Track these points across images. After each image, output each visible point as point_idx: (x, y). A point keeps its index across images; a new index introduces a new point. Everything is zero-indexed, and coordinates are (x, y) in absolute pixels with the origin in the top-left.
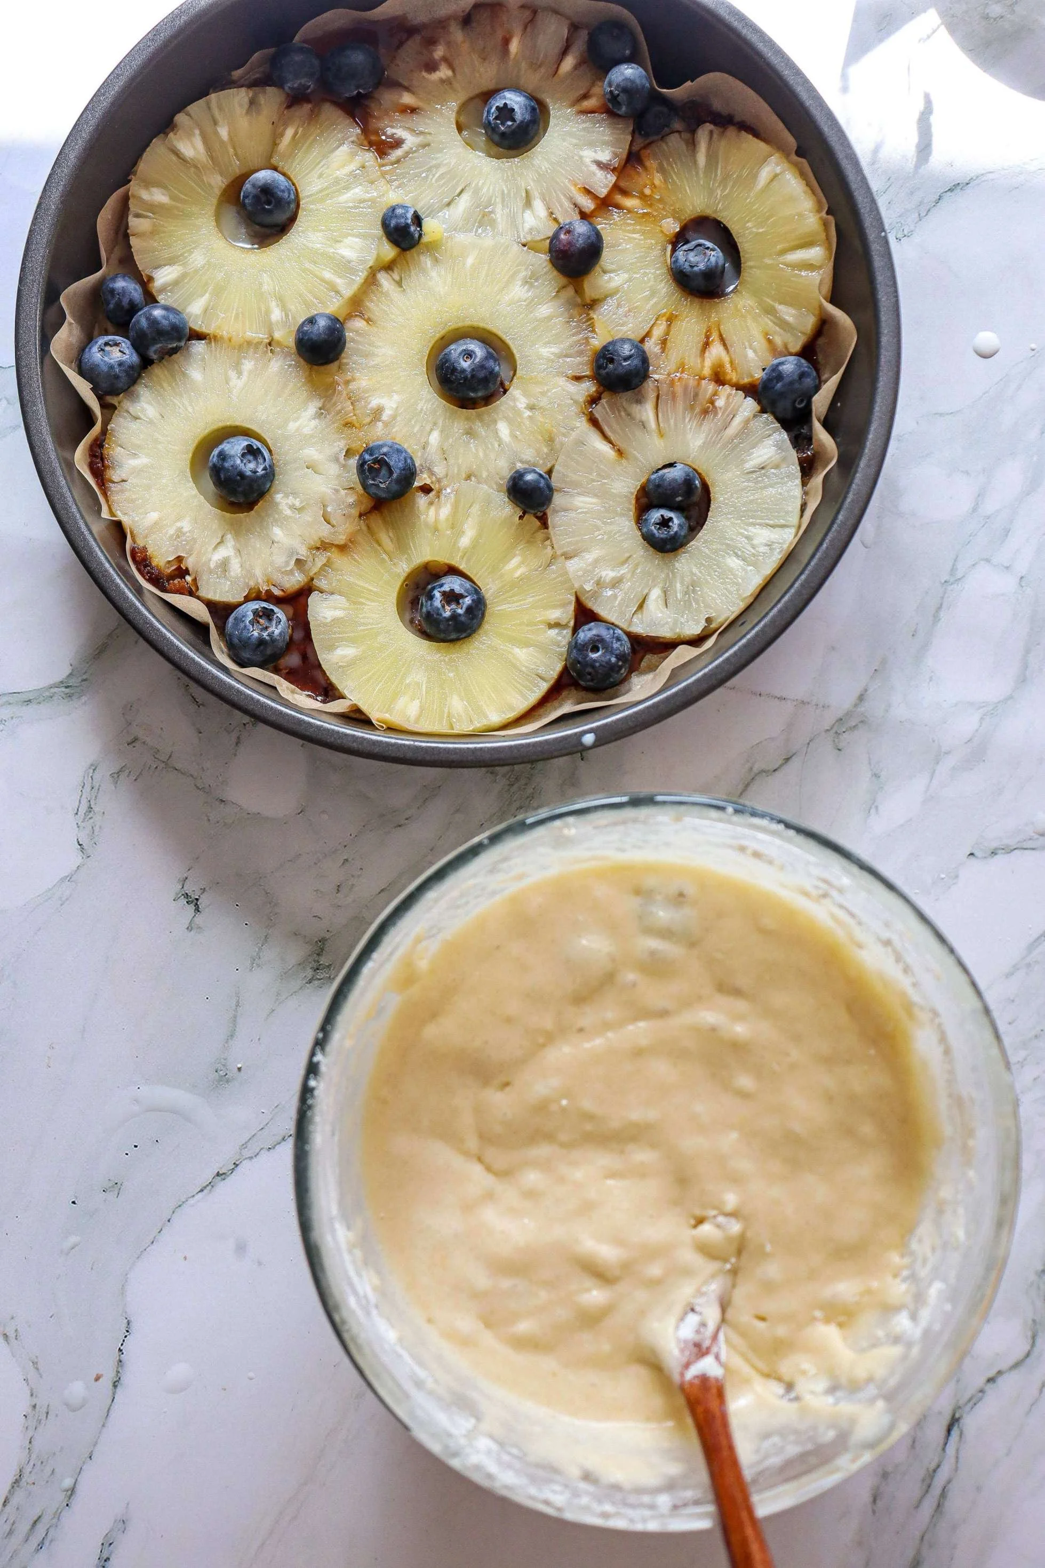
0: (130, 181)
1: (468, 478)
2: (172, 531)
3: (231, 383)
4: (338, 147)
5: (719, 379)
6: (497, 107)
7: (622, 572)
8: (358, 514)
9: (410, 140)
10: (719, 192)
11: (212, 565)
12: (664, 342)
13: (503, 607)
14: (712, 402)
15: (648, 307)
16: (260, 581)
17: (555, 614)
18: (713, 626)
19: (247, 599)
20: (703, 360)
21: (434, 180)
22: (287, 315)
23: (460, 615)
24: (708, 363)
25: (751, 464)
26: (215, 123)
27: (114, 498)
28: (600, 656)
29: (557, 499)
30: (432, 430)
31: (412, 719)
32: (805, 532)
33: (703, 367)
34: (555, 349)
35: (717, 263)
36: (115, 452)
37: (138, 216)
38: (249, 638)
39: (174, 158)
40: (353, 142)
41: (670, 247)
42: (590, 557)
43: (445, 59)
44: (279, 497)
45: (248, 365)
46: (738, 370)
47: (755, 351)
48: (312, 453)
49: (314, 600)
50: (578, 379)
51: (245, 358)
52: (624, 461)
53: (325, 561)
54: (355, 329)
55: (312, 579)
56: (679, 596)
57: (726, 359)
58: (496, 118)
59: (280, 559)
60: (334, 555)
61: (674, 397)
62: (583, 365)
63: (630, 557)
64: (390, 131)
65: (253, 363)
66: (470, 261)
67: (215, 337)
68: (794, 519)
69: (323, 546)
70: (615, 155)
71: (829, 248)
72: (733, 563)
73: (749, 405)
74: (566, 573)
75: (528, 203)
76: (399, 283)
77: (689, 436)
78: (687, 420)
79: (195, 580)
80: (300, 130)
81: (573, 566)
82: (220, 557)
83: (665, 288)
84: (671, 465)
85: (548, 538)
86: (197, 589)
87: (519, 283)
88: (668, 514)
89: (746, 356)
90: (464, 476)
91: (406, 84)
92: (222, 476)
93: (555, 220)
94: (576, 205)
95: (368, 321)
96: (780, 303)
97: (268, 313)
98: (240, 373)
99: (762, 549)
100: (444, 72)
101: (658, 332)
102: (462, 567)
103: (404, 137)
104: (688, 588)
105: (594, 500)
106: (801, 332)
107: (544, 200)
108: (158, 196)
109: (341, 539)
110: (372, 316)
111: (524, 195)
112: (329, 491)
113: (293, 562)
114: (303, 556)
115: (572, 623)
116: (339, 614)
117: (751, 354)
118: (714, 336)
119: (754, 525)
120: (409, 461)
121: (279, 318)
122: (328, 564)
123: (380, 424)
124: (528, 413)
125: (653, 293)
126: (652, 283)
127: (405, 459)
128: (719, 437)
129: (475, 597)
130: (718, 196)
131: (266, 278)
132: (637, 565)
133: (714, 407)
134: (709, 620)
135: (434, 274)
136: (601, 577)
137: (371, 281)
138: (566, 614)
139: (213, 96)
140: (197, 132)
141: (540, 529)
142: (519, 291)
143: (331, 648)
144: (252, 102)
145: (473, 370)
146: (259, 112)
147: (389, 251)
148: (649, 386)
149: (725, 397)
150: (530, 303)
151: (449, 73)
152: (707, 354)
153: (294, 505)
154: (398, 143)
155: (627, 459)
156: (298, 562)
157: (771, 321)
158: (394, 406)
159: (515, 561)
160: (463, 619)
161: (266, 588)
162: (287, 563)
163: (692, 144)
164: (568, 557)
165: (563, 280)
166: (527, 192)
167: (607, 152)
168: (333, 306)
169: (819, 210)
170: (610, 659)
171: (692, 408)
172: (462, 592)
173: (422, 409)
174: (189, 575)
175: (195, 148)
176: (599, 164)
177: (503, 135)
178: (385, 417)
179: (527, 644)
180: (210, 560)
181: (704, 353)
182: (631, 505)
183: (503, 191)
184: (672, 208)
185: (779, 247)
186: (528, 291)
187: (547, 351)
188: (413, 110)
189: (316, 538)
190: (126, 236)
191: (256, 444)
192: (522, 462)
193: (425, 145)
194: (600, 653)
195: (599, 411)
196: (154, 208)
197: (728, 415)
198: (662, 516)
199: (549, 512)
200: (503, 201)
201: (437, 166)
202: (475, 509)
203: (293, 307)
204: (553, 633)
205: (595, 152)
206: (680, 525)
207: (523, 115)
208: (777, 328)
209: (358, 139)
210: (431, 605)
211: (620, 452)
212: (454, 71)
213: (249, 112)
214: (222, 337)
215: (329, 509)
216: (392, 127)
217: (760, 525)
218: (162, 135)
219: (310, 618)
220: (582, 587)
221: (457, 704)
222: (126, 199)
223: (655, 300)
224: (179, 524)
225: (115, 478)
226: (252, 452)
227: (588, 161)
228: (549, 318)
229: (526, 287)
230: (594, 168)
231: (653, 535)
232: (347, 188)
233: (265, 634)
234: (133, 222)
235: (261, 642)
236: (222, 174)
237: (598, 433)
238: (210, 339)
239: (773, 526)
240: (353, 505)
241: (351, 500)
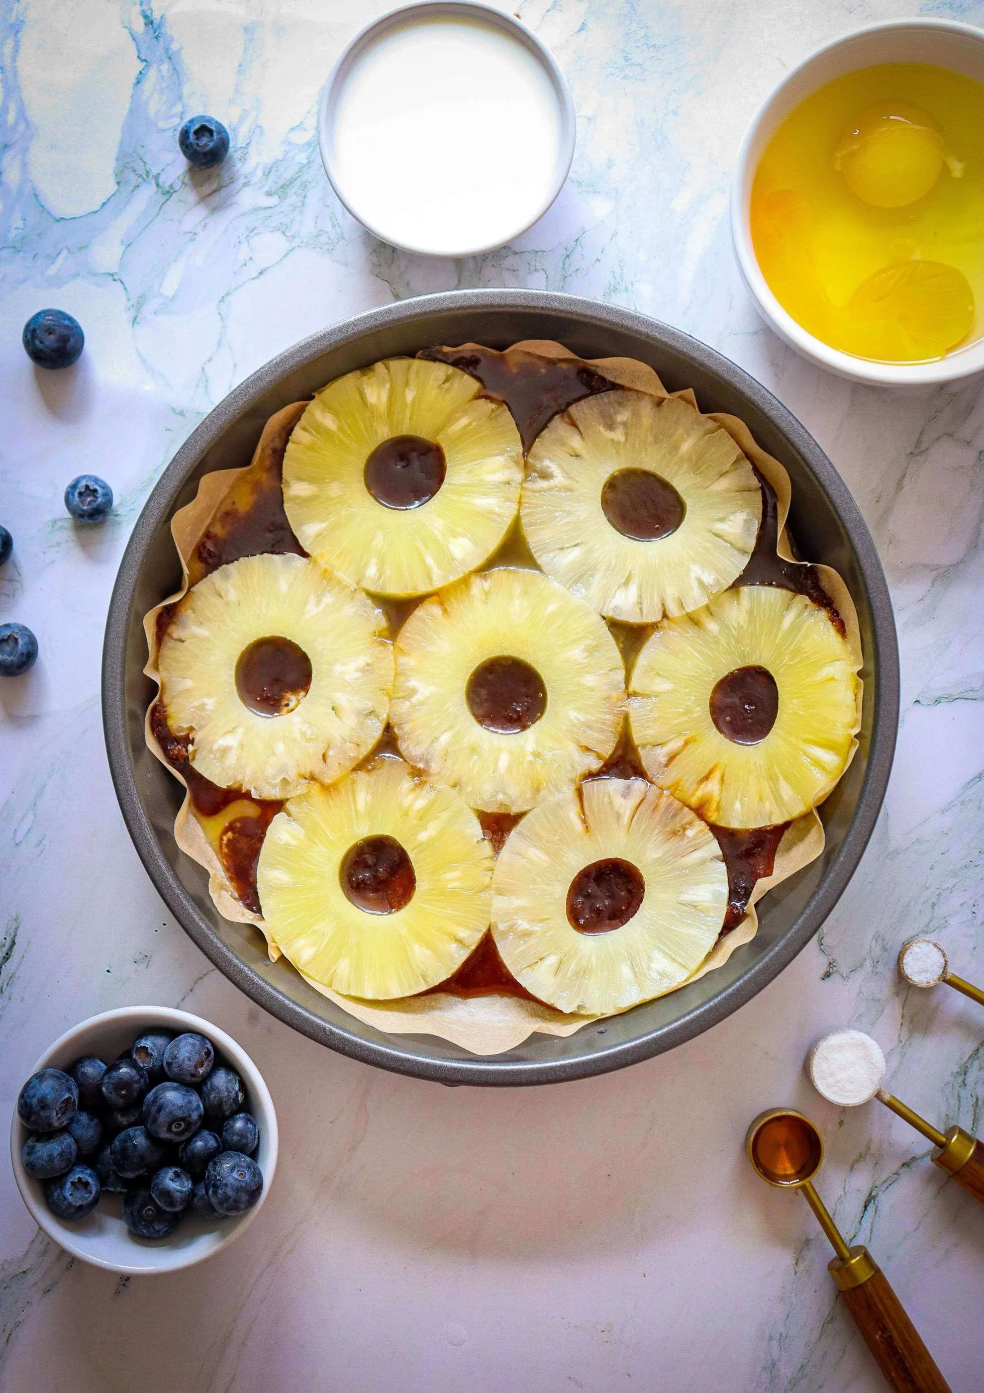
0: (313, 398)
1: (455, 786)
2: (196, 703)
3: (307, 607)
4: (497, 455)
5: (700, 812)
7: (534, 928)
8: (350, 768)
9: (559, 479)
10: (787, 658)
11: (215, 747)
12: (673, 758)
13: (425, 904)
14: (684, 829)
15: (676, 722)
16: (246, 779)
17: (463, 934)
18: (583, 1012)
20: (696, 790)
21: (560, 523)
22: (380, 577)
24: (699, 794)
25: (685, 897)
26: (407, 384)
27: (166, 652)
30: (445, 731)
31: (303, 962)
32: (695, 982)
33: (693, 795)
34: (582, 717)
36: (187, 614)
37: (304, 429)
39: (358, 397)
40: (511, 457)
42: (516, 902)
43: (625, 424)
44: (296, 720)
45: (328, 599)
46: (721, 812)
47: (742, 805)
48: (341, 698)
49: (279, 819)
50: (587, 750)
51: (329, 592)
52: (586, 839)
53: (305, 791)
54: (430, 613)
55: (287, 800)
56: (570, 974)
57: (716, 798)
59: (271, 771)
60: (315, 788)
61: (656, 808)
63: (549, 919)
64: (547, 462)
65: (333, 599)
67: (315, 562)
68: (694, 966)
69: (311, 778)
70: (718, 582)
72: (626, 971)
73: (714, 848)
74: (491, 905)
75: (626, 583)
76: (487, 594)
77: (650, 847)
78: (656, 832)
79: (195, 751)
80: (474, 424)
81: (499, 903)
82: (225, 744)
83: (699, 712)
85: (491, 869)
86: (194, 759)
87: (582, 647)
89: (733, 805)
90: (452, 782)
91: (581, 428)
93: (641, 610)
94: (663, 605)
95: (445, 611)
96: (786, 779)
97: (365, 567)
98: (318, 602)
99: (655, 975)
100: (618, 435)
101: (675, 745)
102: (411, 855)
103: (555, 474)
104: (580, 970)
105: (546, 858)
106: (787, 811)
107: (640, 589)
108: (328, 421)
109: (328, 781)
110: (450, 609)
111: (627, 574)
112: (339, 738)
113: (279, 779)
114: (290, 777)
115: (474, 949)
116: (292, 841)
117: (738, 805)
118: (717, 775)
119: (661, 950)
121: (373, 574)
122: (305, 797)
123: (407, 703)
124: (531, 757)
125: (687, 712)
126: (689, 703)
128: (674, 861)
130: (784, 662)
131: (380, 536)
132: (550, 928)
133: (684, 834)
134: (579, 1007)
135: (517, 603)
136: (516, 924)
137: (464, 582)
138: (474, 938)
139: (416, 363)
140: (388, 386)
141: (489, 857)
142: (577, 653)
143: (272, 866)
144: (448, 379)
146: (448, 391)
149: (698, 830)
150: (583, 668)
151: (622, 439)
152: (702, 786)
153: (305, 733)
154: (548, 476)
155: (590, 837)
156: (285, 782)
157: (771, 788)
158: (427, 694)
159: (456, 874)
161: (247, 788)
162: (275, 777)
163: (789, 603)
164: (500, 892)
165: (618, 663)
166: (630, 575)
167: (713, 577)
171: (666, 825)
173: (447, 709)
174: (193, 744)
175: (379, 397)
176: (701, 583)
178: (414, 700)
179: (428, 945)
180: (216, 741)
181: (701, 784)
182: (573, 878)
183: (611, 563)
184: (742, 648)
185: (807, 736)
186: (585, 658)
187: (573, 715)
188: (576, 456)
189: (308, 770)
190: (287, 441)
192: (505, 794)
193: (569, 489)
195: (588, 786)
196: (320, 430)
197: (690, 847)
200: (608, 569)
201: (569, 513)
202: (445, 815)
203: (388, 573)
204: (453, 946)
205: (703, 572)
208: (772, 797)
209: (517, 456)
211: (587, 829)
212: (626, 439)
213: (441, 386)
214: (320, 564)
215: (331, 753)
216: (550, 460)
217: (664, 952)
218: (358, 372)
219: (268, 833)
220: (498, 923)
221: (344, 967)
222: (302, 410)
223: (685, 718)
224: (205, 700)
225: (175, 635)
227: (693, 575)
228: (591, 689)
229: (586, 654)
230: (695, 584)
232: (485, 494)
234: (298, 432)
236: (391, 427)
237: (578, 804)
238: (310, 561)
239: (674, 960)
240: (352, 759)
241: (352, 755)
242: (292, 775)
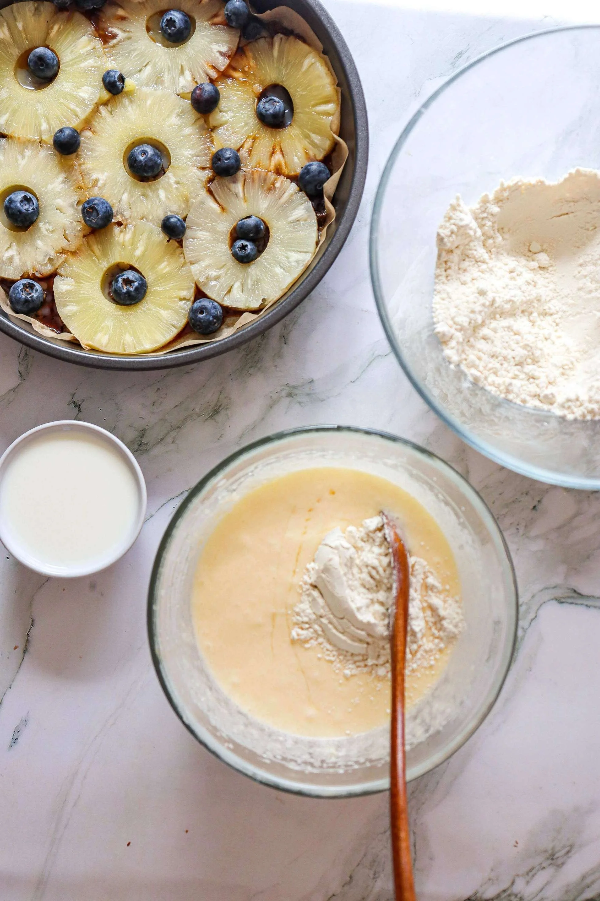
1: (142, 219)
3: (19, 162)
4: (82, 36)
5: (278, 172)
6: (167, 20)
7: (220, 273)
8: (82, 235)
9: (121, 35)
10: (284, 71)
11: (4, 259)
12: (250, 151)
13: (157, 288)
14: (273, 184)
15: (243, 132)
16: (29, 269)
17: (183, 293)
18: (265, 303)
19: (22, 277)
20: (271, 162)
21: (132, 58)
22: (50, 127)
23: (131, 291)
24: (273, 163)
25: (291, 219)
26: (16, 20)
28: (204, 316)
29: (188, 233)
30: (124, 192)
31: (104, 345)
32: (316, 255)
33: (270, 165)
34: (192, 152)
35: (279, 109)
38: (20, 298)
40: (90, 34)
41: (256, 100)
42: (203, 264)
44: (41, 225)
45: (28, 153)
46: (289, 168)
47: (299, 159)
48: (59, 202)
49: (57, 280)
50: (203, 168)
51: (27, 149)
52: (225, 214)
53: (64, 259)
54: (86, 137)
55: (57, 269)
56: (249, 287)
57: (283, 161)
58: (166, 25)
59: (40, 258)
60: (69, 257)
61: (253, 180)
62: (206, 161)
63: (225, 265)
64: (110, 29)
65: (30, 152)
66: (149, 102)
67: (11, 137)
68: (312, 248)
69: (63, 252)
70: (230, 48)
71: (338, 105)
72: (278, 270)
73: (294, 187)
74: (191, 272)
75: (182, 72)
76: (111, 113)
77: (261, 202)
78: (260, 193)
80: (62, 27)
81: (194, 268)
82: (9, 255)
83: (253, 122)
84: (249, 217)
85: (182, 253)
87: (175, 115)
88: (245, 243)
89: (293, 160)
90: (140, 217)
91: (120, 3)
92: (10, 212)
93: (196, 82)
94: (207, 75)
95: (94, 132)
96: (313, 133)
97: (40, 125)
98: (23, 157)
99: (294, 264)
101: (247, 145)
102: (136, 266)
103: (117, 33)
104: (254, 282)
105: (208, 234)
106: (323, 149)
107: (190, 71)
109: (73, 248)
110: (96, 130)
111: (180, 67)
112: (68, 222)
113: (47, 259)
114: (52, 256)
115: (192, 299)
116: (70, 288)
117: (296, 159)
118: (277, 149)
119: (291, 251)
120: (108, 208)
121: (45, 128)
122: (65, 261)
123: (96, 188)
124: (175, 186)
125: (246, 125)
126: (245, 119)
127: (106, 207)
128: (276, 203)
129: (140, 282)
130: (284, 73)
131: (39, 106)
132: (228, 269)
133: (274, 187)
134: (264, 300)
135: (129, 108)
136: (209, 275)
137: (96, 111)
138: (190, 293)
139: (15, 5)
140: (5, 24)
141: (178, 247)
142: (174, 120)
143: (64, 306)
144: (36, 9)
145: (146, 161)
146: (40, 15)
147: (106, 95)
148: (240, 174)
149: (281, 182)
150: (180, 126)
152: (273, 158)
153: (49, 229)
154: (114, 36)
155: (226, 212)
156: (50, 260)
157: (308, 142)
158: (105, 179)
159: (164, 264)
160: (133, 293)
161: (32, 272)
162: (44, 260)
163: (272, 45)
164: (192, 263)
165: (198, 115)
166: (182, 66)
167: (226, 46)
168: (74, 123)
169: (333, 84)
170: (209, 318)
171: (263, 187)
172: (133, 279)
173: (119, 181)
175: (4, 34)
176: (221, 53)
177: (169, 35)
178: (99, 184)
179: (167, 308)
180: (3, 256)
181: (271, 158)
182: (227, 238)
183: (169, 66)
184: (259, 79)
185: (313, 103)
186: (179, 120)
187: (187, 153)
188: (123, 19)
189: (59, 247)
191: (29, 195)
192: (171, 212)
193: (129, 38)
194: (204, 315)
195: (213, 186)
197: (281, 192)
198: (242, 244)
199: (184, 239)
200: (169, 71)
201: (135, 50)
202: (145, 235)
203: (53, 123)
204: (182, 303)
205: (219, 46)
206: (251, 249)
207: (180, 24)
208: (311, 146)
209: (93, 33)
210: (117, 285)
211: (223, 209)
213: (34, 15)
214: (15, 137)
215: (67, 232)
216: (112, 27)
217: (294, 251)
219: (54, 289)
220: (198, 280)
221: (128, 338)
223: (247, 128)
226: (26, 200)
227: (215, 51)
228: (190, 135)
229: (178, 118)
230: (218, 55)
231: (237, 254)
232: (85, 60)
233: (28, 297)
235: (26, 301)
236: (18, 48)
237: (212, 198)
238: (8, 138)
239: (300, 252)
240: (80, 231)
241: (79, 228)
242: (52, 254)
